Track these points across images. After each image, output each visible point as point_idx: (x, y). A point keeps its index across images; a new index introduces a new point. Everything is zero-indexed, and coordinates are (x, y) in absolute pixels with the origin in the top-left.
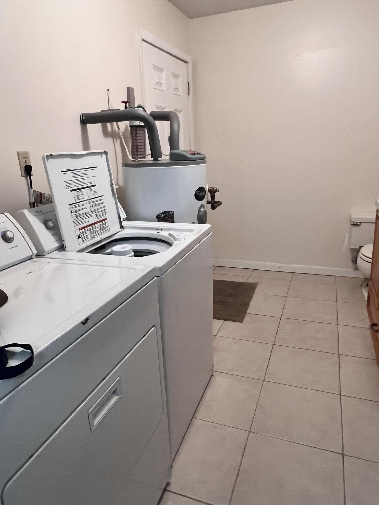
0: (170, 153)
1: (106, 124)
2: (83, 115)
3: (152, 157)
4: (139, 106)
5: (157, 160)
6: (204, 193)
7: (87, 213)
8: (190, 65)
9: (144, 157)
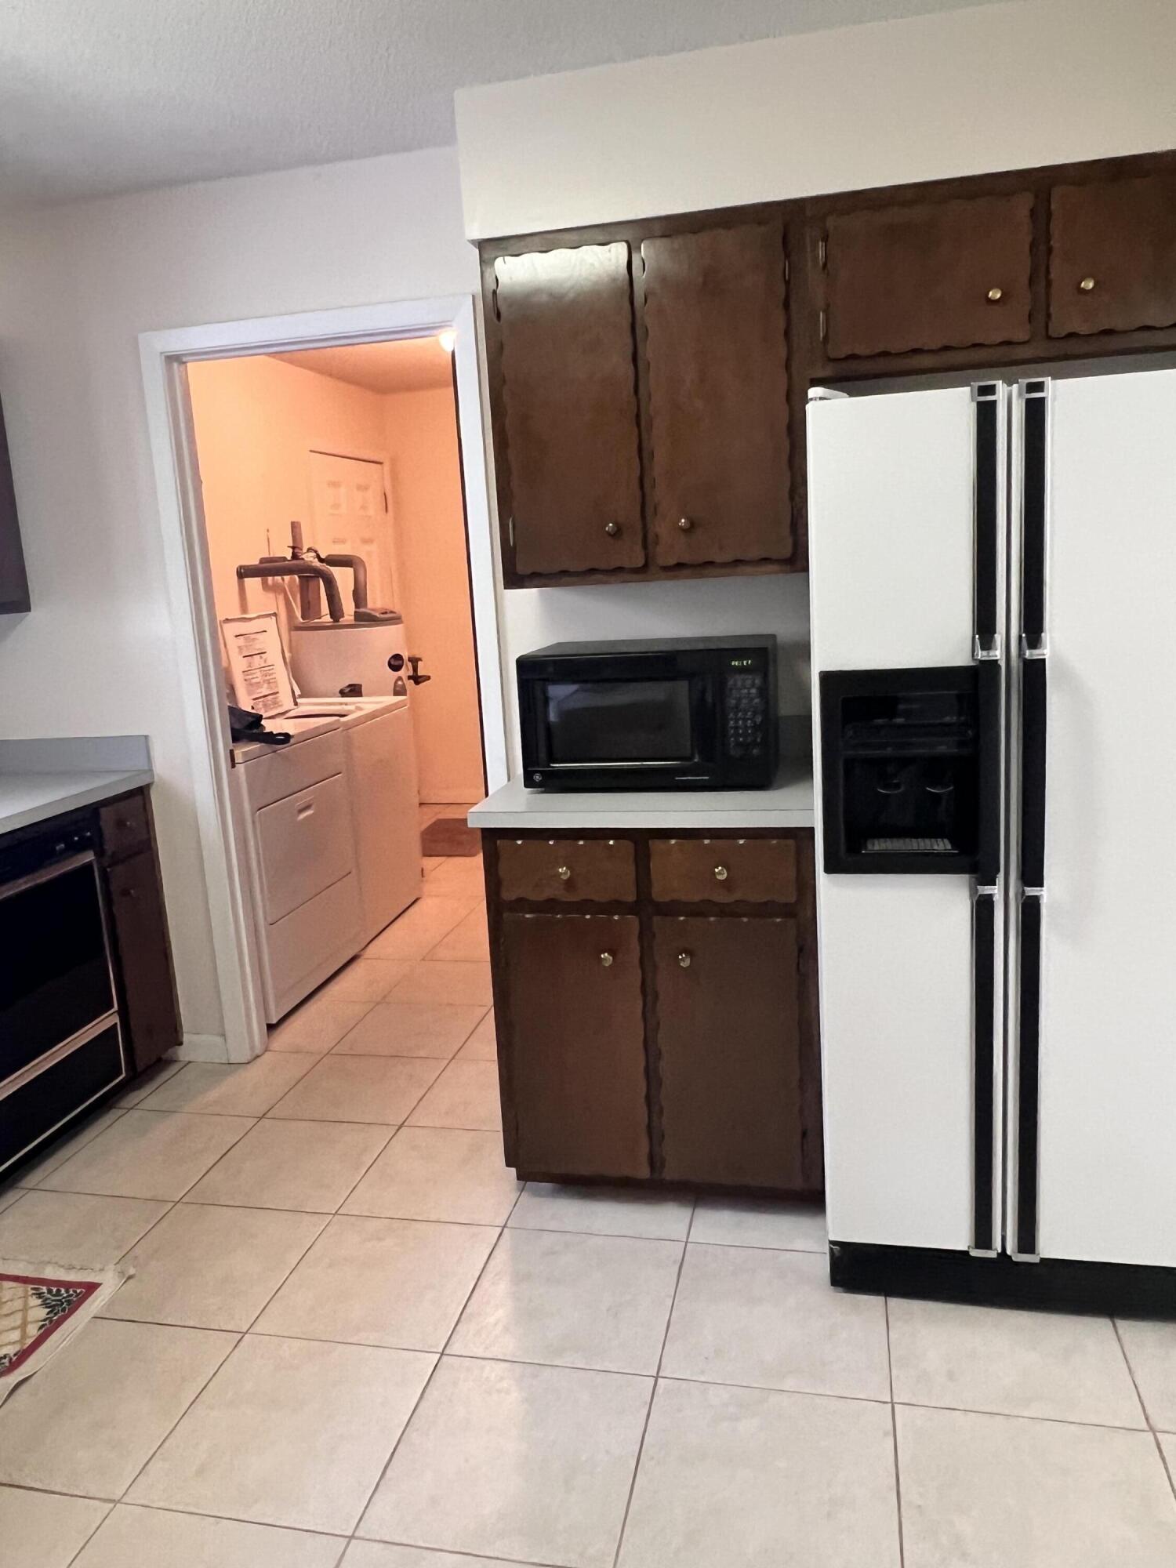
0: (355, 612)
1: (267, 580)
2: (241, 567)
3: (331, 617)
4: (310, 550)
5: (338, 621)
6: (401, 662)
7: (259, 683)
8: (387, 467)
9: (320, 618)
